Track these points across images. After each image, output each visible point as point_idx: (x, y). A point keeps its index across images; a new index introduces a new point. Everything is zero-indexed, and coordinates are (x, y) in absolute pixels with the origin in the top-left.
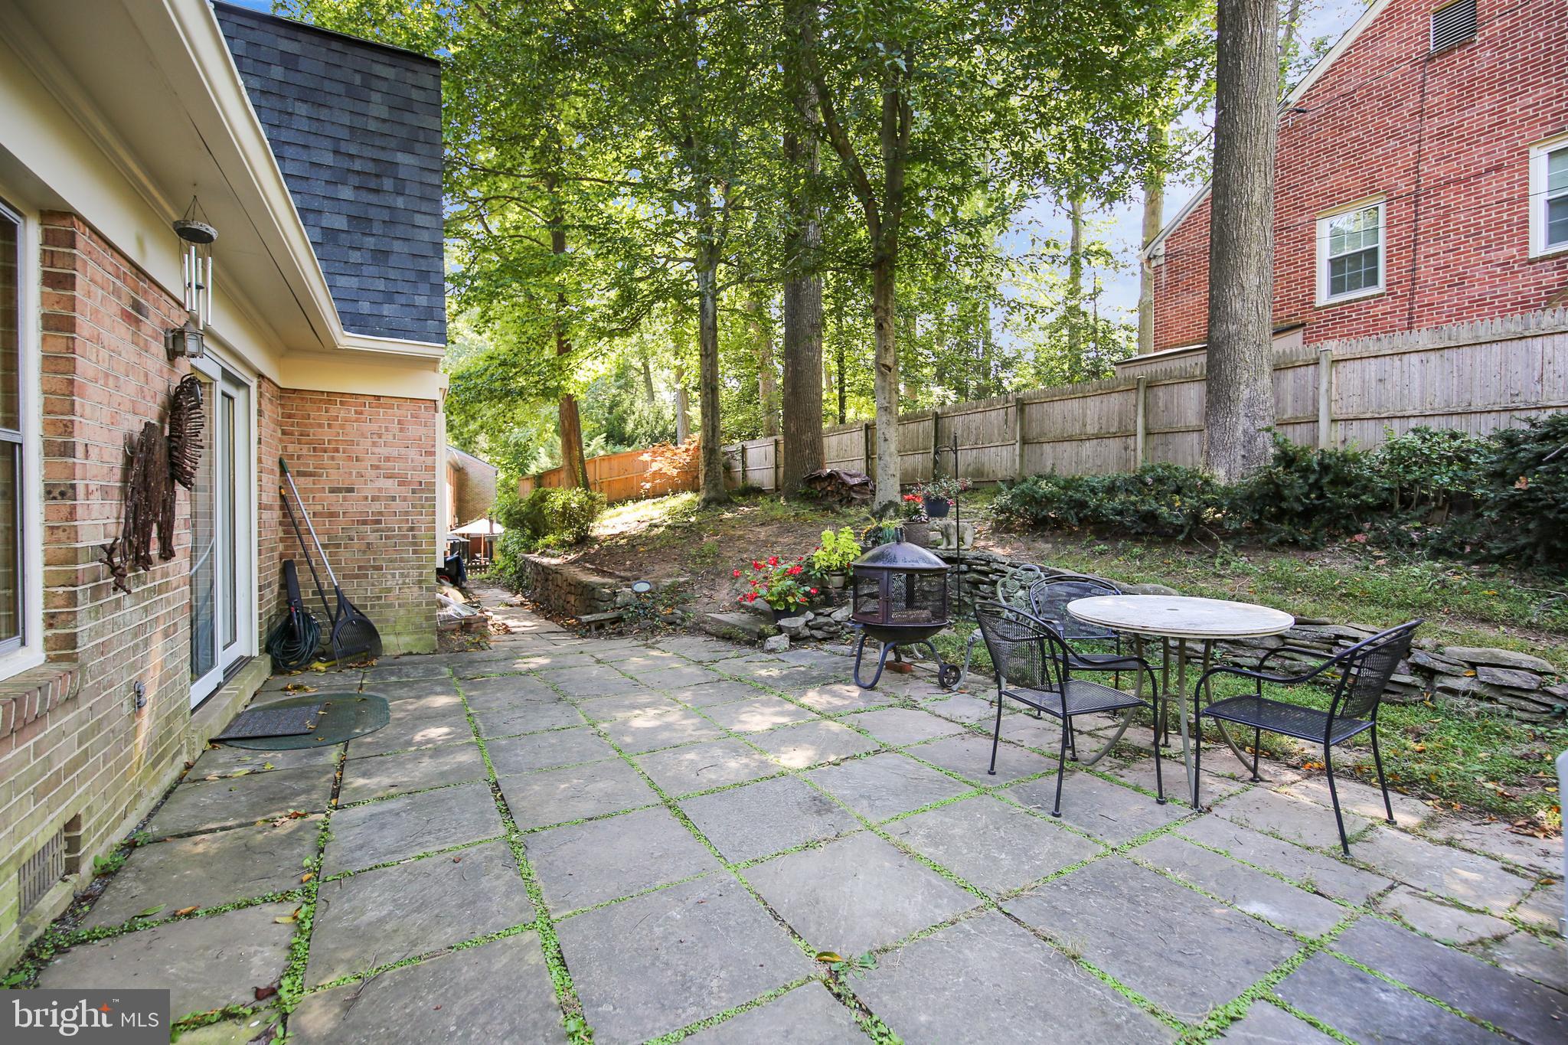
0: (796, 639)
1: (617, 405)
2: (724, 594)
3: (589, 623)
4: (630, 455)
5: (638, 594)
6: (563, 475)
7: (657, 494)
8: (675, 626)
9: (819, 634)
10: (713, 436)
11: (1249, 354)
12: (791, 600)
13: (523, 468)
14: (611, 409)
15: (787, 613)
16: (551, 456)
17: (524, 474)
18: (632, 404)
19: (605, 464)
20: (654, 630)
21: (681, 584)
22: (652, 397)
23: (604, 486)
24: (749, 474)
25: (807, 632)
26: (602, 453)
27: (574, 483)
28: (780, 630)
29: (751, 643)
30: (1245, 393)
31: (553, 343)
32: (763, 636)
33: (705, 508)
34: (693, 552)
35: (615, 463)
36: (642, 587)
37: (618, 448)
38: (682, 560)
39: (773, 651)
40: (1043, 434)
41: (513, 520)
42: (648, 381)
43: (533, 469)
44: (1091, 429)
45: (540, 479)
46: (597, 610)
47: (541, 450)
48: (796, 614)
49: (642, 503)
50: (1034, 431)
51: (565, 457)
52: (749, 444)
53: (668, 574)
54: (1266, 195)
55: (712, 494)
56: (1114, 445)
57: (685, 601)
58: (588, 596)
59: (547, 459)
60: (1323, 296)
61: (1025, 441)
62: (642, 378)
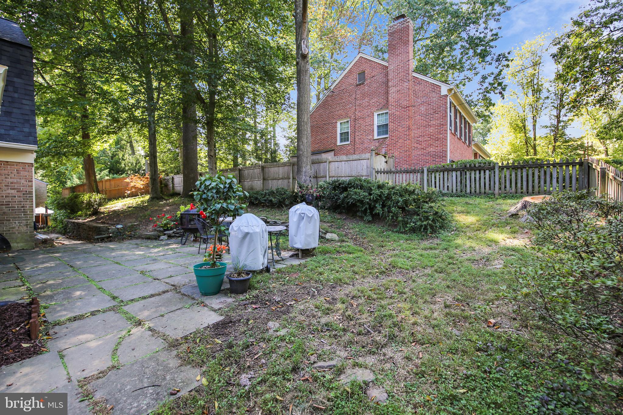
0: (170, 237)
1: (115, 156)
2: (150, 227)
3: (98, 238)
4: (120, 179)
5: (118, 229)
6: (86, 187)
7: (133, 195)
8: (131, 237)
9: (177, 235)
10: (155, 174)
11: (305, 160)
12: (169, 226)
13: (63, 183)
14: (112, 158)
15: (168, 230)
16: (79, 178)
17: (64, 186)
18: (123, 156)
19: (108, 183)
20: (123, 239)
21: (135, 225)
22: (133, 153)
23: (107, 192)
24: (175, 188)
25: (174, 235)
26: (107, 178)
27: (92, 190)
28: (165, 235)
29: (156, 239)
30: (304, 170)
31: (81, 134)
32: (159, 237)
33: (151, 201)
34: (141, 215)
35: (113, 183)
36: (119, 226)
37: (115, 175)
38: (137, 218)
39: (162, 240)
40: (269, 177)
41: (60, 205)
42: (132, 147)
43: (69, 184)
44: (280, 177)
45: (73, 189)
46: (101, 234)
47: (74, 176)
48: (171, 230)
49: (126, 199)
50: (266, 176)
51: (86, 179)
52: (175, 177)
53: (129, 223)
54: (308, 119)
55: (155, 195)
56: (286, 181)
57: (136, 230)
58: (98, 231)
59: (77, 180)
60: (339, 143)
61: (264, 179)
62: (129, 145)
